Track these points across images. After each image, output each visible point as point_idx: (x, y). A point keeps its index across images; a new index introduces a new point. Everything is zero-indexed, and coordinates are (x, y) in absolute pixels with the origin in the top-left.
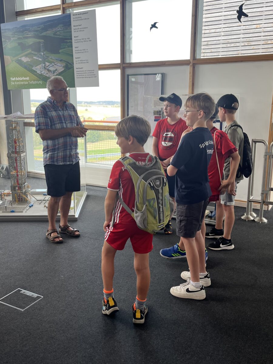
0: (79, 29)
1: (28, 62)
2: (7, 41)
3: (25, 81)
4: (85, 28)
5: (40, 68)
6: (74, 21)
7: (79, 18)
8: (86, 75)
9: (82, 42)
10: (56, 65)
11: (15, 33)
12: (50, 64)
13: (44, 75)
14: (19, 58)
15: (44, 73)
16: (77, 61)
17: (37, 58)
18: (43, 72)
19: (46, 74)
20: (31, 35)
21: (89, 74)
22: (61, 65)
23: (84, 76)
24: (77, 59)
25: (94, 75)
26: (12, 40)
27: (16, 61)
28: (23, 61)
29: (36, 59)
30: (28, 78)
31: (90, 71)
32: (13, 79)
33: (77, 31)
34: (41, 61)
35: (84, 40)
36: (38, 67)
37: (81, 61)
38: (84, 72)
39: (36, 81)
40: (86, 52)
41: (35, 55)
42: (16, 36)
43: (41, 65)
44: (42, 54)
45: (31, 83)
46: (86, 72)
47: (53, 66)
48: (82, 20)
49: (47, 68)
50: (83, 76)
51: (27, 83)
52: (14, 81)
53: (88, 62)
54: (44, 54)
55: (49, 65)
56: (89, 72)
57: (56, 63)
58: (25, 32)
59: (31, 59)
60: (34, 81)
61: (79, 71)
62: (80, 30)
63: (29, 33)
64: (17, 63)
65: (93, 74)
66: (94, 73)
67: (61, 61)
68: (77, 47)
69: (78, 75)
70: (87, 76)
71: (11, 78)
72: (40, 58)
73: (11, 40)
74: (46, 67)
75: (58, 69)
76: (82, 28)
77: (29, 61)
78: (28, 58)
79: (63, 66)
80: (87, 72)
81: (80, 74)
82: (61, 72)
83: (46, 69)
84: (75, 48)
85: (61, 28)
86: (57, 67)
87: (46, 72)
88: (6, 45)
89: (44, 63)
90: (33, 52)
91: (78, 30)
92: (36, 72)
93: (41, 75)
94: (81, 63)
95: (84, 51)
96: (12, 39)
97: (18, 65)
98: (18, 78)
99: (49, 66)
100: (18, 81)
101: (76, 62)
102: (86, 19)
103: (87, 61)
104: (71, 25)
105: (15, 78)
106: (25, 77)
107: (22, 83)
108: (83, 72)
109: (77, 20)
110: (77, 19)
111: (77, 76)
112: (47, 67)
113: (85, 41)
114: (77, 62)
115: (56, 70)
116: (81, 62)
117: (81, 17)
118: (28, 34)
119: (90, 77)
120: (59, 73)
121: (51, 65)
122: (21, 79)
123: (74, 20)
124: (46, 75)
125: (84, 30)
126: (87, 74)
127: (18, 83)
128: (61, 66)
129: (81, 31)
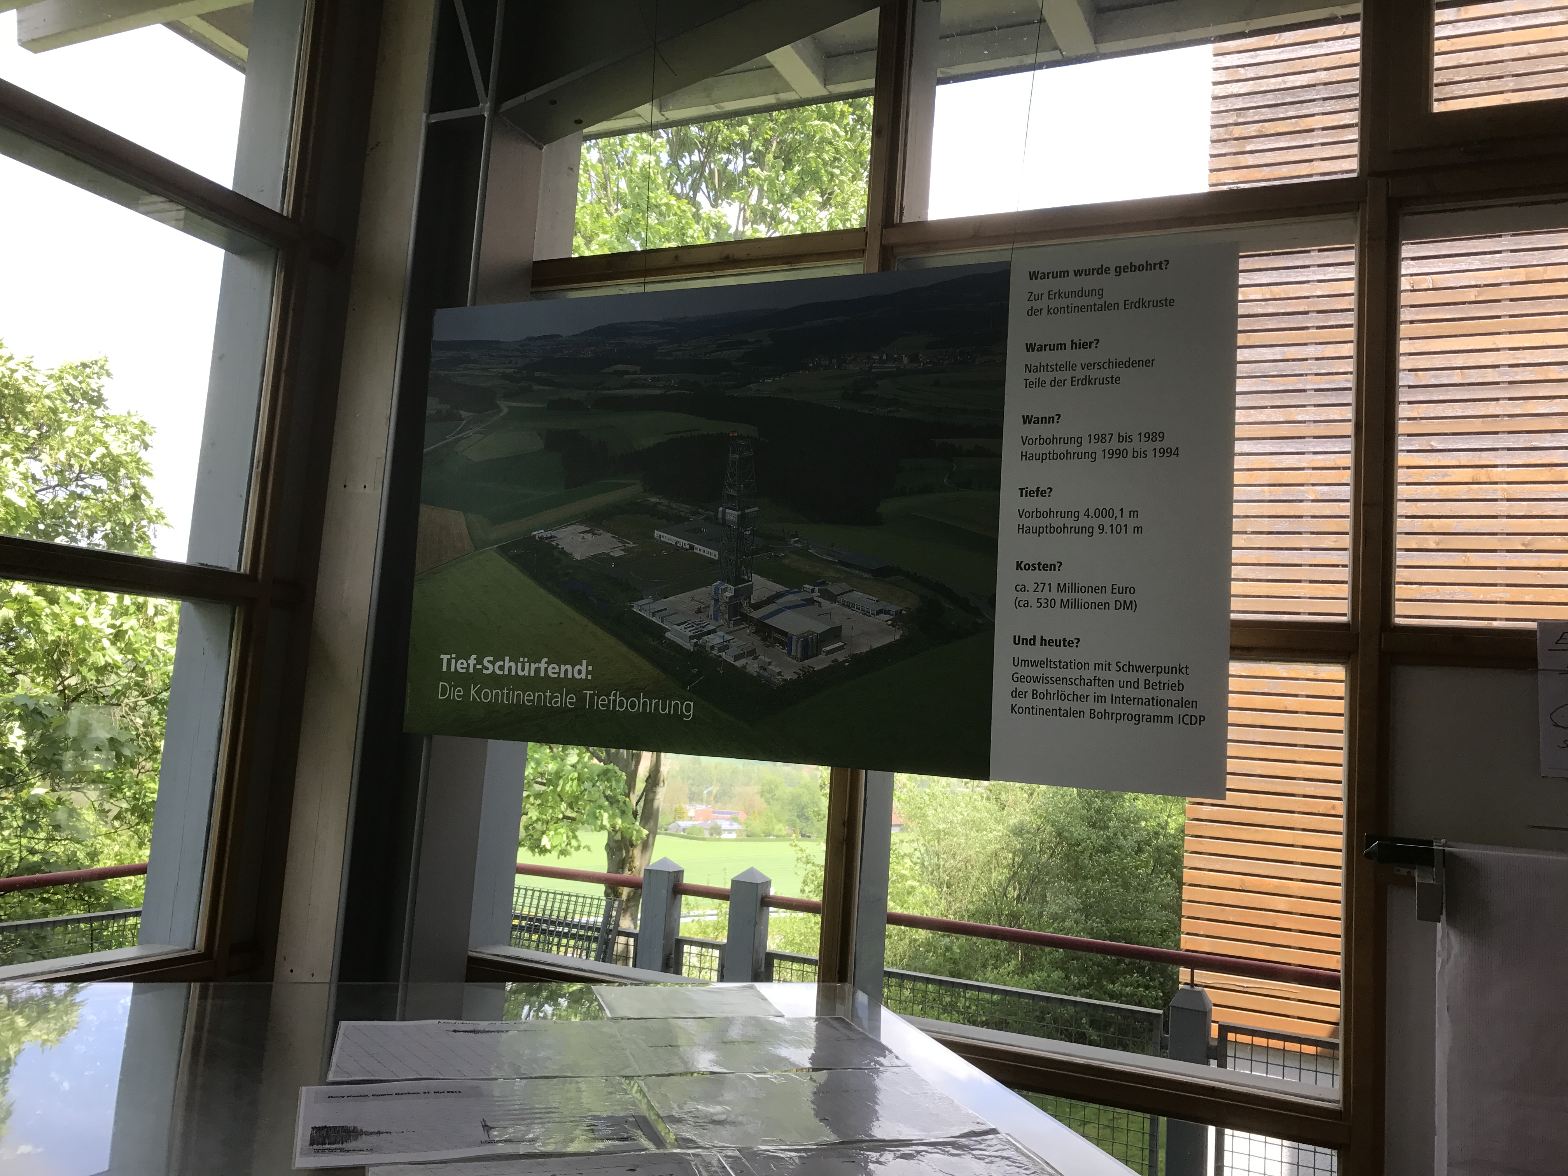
0: (1071, 366)
1: (602, 559)
2: (464, 414)
3: (558, 684)
4: (1130, 364)
5: (699, 611)
6: (1032, 312)
7: (1081, 293)
8: (1100, 698)
9: (1093, 456)
10: (833, 598)
11: (537, 374)
12: (779, 588)
13: (719, 661)
14: (538, 533)
15: (724, 648)
16: (1031, 587)
17: (684, 543)
18: (715, 640)
19: (737, 658)
20: (658, 392)
21: (1130, 693)
22: (884, 605)
23: (1086, 707)
24: (1030, 578)
25: (1179, 704)
26: (505, 410)
27: (504, 550)
28: (568, 549)
29: (677, 549)
30: (581, 671)
31: (1139, 669)
32: (460, 666)
33: (1055, 383)
34: (711, 561)
35: (1115, 445)
36: (683, 601)
37: (1062, 588)
38: (1088, 674)
39: (649, 695)
40: (1117, 529)
41: (672, 522)
42: (536, 387)
43: (703, 593)
44: (732, 515)
45: (600, 703)
46: (1103, 675)
47: (811, 602)
48: (1109, 307)
49: (756, 614)
50: (1077, 706)
51: (570, 701)
52: (464, 680)
53: (1130, 606)
54: (742, 518)
55: (780, 595)
56: (1132, 676)
57: (833, 588)
58: (620, 367)
59: (631, 545)
60: (631, 691)
61: (1034, 664)
62: (1080, 374)
63: (649, 377)
64: (512, 559)
65: (1174, 695)
66: (1180, 686)
67: (882, 573)
68: (1040, 493)
69: (1022, 687)
70: (1112, 708)
71: (445, 657)
72: (708, 542)
73: (501, 411)
74: (746, 609)
75: (844, 632)
76: (1101, 367)
77: (618, 553)
78: (609, 535)
79: (898, 613)
80: (1113, 675)
81: (1041, 688)
82: (874, 653)
83: (746, 618)
84: (1024, 492)
85: (914, 359)
86: (837, 614)
87: (745, 638)
88: (450, 439)
89: (737, 580)
90: (654, 500)
91: (1067, 375)
92: (658, 632)
93: (700, 656)
94: (1065, 604)
95: (1107, 522)
96: (504, 406)
97: (514, 575)
98: (499, 657)
99: (771, 600)
100: (496, 681)
101: (1022, 596)
102: (1141, 304)
103: (1128, 597)
104: (1001, 337)
105: (479, 661)
106: (557, 659)
107: (527, 698)
108: (1074, 674)
109: (1059, 310)
110: (1063, 303)
111: (1016, 694)
112: (757, 606)
113: (1121, 453)
114: (1031, 597)
115: (834, 633)
116: (1065, 596)
117: (1100, 293)
118: (632, 385)
119: (1137, 719)
120: (854, 657)
121: (791, 598)
122: (527, 670)
123: (1037, 305)
124: (738, 664)
125: (1116, 380)
126: (1118, 692)
127: (492, 695)
128: (879, 612)
129: (1088, 381)
